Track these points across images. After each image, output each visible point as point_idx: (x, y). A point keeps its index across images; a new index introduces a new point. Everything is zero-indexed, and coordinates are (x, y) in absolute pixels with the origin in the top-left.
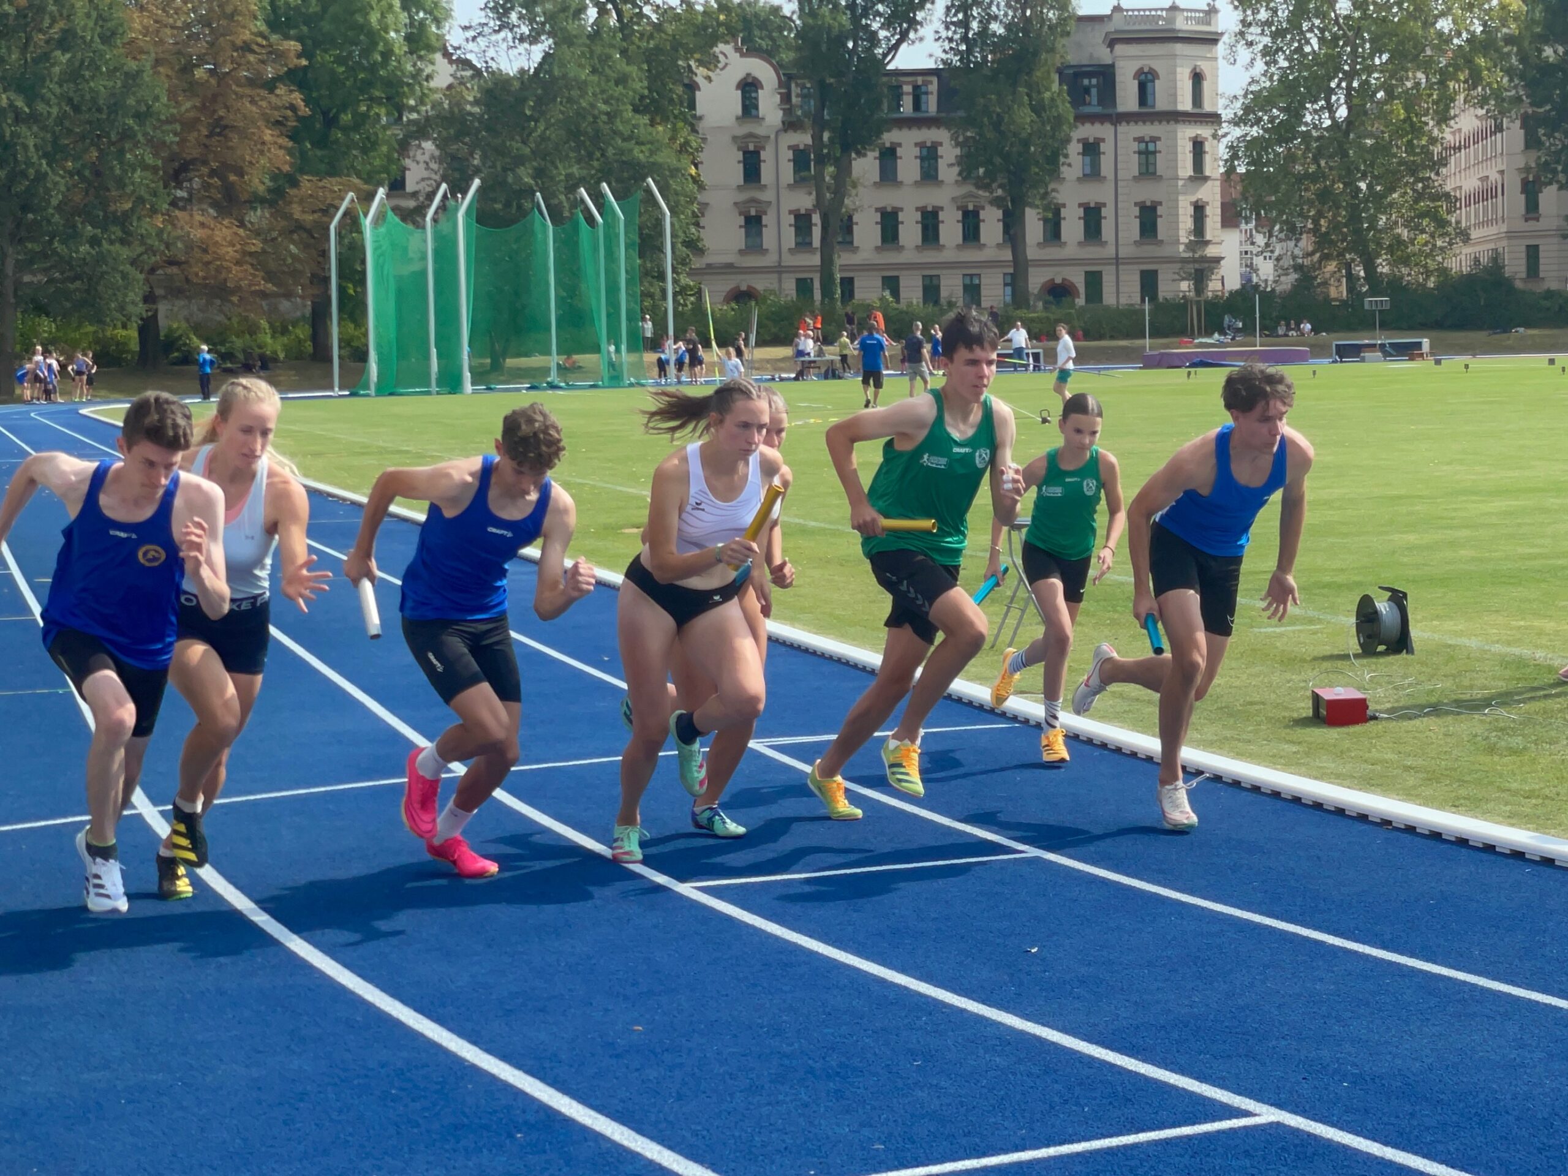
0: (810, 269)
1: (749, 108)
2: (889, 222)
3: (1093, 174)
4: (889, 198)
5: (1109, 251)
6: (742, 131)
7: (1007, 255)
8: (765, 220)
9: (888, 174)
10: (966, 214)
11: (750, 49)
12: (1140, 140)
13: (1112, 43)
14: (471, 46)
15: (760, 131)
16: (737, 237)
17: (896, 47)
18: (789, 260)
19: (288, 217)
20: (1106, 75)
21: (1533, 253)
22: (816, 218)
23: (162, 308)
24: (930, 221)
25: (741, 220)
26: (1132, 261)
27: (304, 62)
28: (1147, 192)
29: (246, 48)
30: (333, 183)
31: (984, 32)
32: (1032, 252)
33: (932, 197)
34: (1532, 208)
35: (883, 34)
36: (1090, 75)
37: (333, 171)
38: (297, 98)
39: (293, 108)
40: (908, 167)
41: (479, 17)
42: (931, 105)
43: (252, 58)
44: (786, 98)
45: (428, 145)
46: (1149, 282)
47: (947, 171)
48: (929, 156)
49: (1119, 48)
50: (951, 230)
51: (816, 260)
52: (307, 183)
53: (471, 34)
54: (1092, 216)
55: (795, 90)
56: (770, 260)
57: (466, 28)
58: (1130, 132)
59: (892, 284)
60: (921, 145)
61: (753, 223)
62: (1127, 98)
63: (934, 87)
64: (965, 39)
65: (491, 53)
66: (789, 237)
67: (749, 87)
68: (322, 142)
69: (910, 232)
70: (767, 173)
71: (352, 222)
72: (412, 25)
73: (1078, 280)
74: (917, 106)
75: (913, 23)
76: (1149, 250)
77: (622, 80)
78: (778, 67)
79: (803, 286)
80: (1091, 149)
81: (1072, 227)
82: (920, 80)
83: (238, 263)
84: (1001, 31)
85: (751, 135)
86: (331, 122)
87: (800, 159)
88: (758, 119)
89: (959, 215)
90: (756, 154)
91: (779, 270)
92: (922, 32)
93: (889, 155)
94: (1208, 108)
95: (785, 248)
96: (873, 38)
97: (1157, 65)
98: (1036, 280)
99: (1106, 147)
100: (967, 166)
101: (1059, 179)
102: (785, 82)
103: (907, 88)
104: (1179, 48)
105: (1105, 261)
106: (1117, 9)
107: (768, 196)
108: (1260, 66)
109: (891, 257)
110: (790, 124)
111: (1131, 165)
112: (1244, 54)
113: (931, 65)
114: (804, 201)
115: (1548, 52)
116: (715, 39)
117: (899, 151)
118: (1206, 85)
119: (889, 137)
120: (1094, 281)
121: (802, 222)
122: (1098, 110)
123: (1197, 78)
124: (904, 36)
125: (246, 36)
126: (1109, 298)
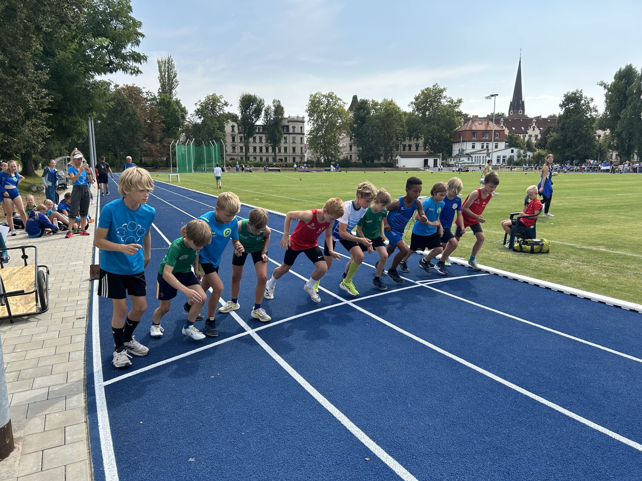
0: (243, 155)
1: (233, 130)
2: (255, 149)
3: (286, 142)
4: (255, 145)
5: (288, 154)
6: (232, 134)
7: (273, 154)
8: (236, 147)
9: (254, 141)
11: (233, 121)
12: (293, 137)
13: (288, 122)
14: (191, 118)
15: (235, 134)
16: (231, 150)
17: (256, 121)
18: (239, 154)
19: (162, 144)
20: (288, 127)
21: (351, 156)
22: (244, 148)
23: (143, 158)
24: (261, 149)
25: (232, 147)
26: (292, 156)
27: (165, 120)
28: (294, 145)
29: (156, 117)
30: (170, 139)
31: (270, 119)
32: (277, 154)
33: (261, 145)
34: (351, 149)
36: (285, 127)
37: (169, 137)
38: (164, 125)
39: (163, 127)
40: (258, 140)
41: (193, 114)
42: (261, 131)
44: (239, 129)
45: (184, 134)
46: (294, 159)
47: (264, 140)
48: (261, 139)
49: (290, 123)
50: (264, 150)
51: (244, 154)
52: (166, 139)
54: (286, 149)
57: (191, 115)
58: (291, 136)
59: (255, 158)
60: (260, 137)
61: (234, 148)
62: (291, 131)
63: (261, 128)
64: (267, 120)
65: (195, 119)
66: (239, 150)
67: (233, 127)
68: (167, 133)
69: (258, 150)
70: (236, 140)
71: (174, 147)
72: (182, 114)
73: (283, 158)
74: (259, 131)
75: (259, 118)
76: (294, 154)
77: (216, 125)
78: (237, 124)
79: (242, 158)
80: (285, 138)
81: (283, 150)
82: (259, 127)
83: (155, 151)
84: (272, 119)
86: (169, 129)
87: (241, 139)
88: (234, 132)
89: (265, 148)
90: (234, 137)
91: (238, 155)
93: (255, 138)
94: (303, 132)
95: (239, 152)
96: (253, 120)
97: (295, 125)
98: (278, 158)
99: (288, 138)
100: (267, 140)
101: (281, 142)
102: (239, 125)
103: (257, 128)
104: (299, 123)
105: (287, 156)
106: (289, 117)
107: (236, 144)
108: (312, 126)
109: (255, 154)
110: (239, 133)
111: (291, 141)
112: (310, 124)
113: (261, 124)
114: (242, 145)
115: (355, 125)
116: (228, 119)
118: (303, 129)
119: (255, 135)
120: (286, 159)
121: (241, 148)
122: (286, 132)
123: (301, 128)
126: (288, 161)
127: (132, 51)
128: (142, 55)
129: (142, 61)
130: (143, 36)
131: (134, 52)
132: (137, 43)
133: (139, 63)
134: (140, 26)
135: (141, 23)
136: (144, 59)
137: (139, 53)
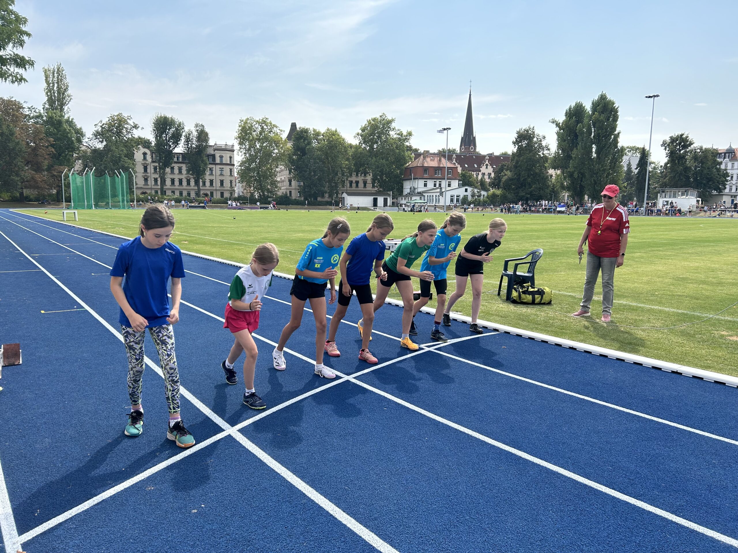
0: (158, 189)
1: (145, 158)
2: (173, 181)
3: (211, 174)
4: (172, 176)
5: (215, 188)
6: (143, 162)
7: (196, 188)
8: (148, 179)
9: (172, 172)
10: (187, 180)
11: (144, 147)
12: (220, 168)
13: (214, 151)
14: (90, 142)
15: (147, 163)
16: (143, 182)
17: (174, 148)
18: (153, 187)
19: (51, 173)
20: (214, 156)
21: (290, 192)
22: (159, 179)
23: (24, 190)
24: (181, 181)
25: (144, 179)
26: (219, 190)
27: (54, 143)
28: (222, 178)
29: (42, 139)
30: (62, 167)
31: (191, 146)
32: (201, 188)
33: (181, 177)
34: (290, 184)
35: (172, 145)
36: (211, 156)
37: (61, 165)
38: (53, 150)
39: (52, 152)
40: (176, 171)
41: (91, 136)
42: (181, 160)
43: (43, 141)
44: (152, 157)
45: (80, 161)
46: (222, 194)
47: (184, 171)
48: (180, 169)
49: (216, 151)
50: (185, 183)
51: (159, 187)
52: (56, 167)
53: (89, 140)
54: (211, 182)
55: (154, 155)
56: (150, 187)
57: (88, 138)
58: (218, 167)
59: (173, 192)
60: (179, 167)
61: (146, 180)
62: (218, 160)
63: (181, 156)
64: (188, 147)
65: (94, 143)
66: (153, 183)
67: (145, 154)
68: (58, 159)
69: (177, 183)
70: (148, 170)
71: (67, 176)
72: (77, 137)
74: (178, 160)
75: (178, 144)
76: (222, 188)
77: (122, 151)
78: (150, 151)
79: (156, 192)
80: (211, 169)
81: (208, 184)
82: (178, 155)
83: (41, 182)
84: (195, 146)
85: (145, 163)
86: (60, 155)
87: (155, 168)
88: (147, 160)
89: (186, 180)
90: (146, 167)
91: (151, 189)
92: (179, 146)
93: (172, 168)
94: (232, 163)
95: (152, 184)
96: (170, 146)
97: (223, 155)
98: (202, 192)
99: (214, 169)
100: (188, 171)
101: (205, 174)
102: (152, 153)
103: (176, 156)
104: (227, 152)
105: (214, 190)
106: (216, 144)
107: (149, 175)
108: (243, 156)
109: (173, 187)
110: (153, 162)
111: (219, 173)
112: (240, 154)
113: (181, 152)
114: (157, 176)
115: (294, 157)
116: (139, 144)
117: (174, 168)
118: (232, 159)
119: (173, 165)
120: (212, 193)
121: (156, 180)
122: (212, 162)
123: (231, 158)
124: (176, 147)
125: (42, 137)
126: (215, 197)
127: (14, 53)
128: (27, 59)
129: (27, 67)
130: (29, 35)
131: (17, 54)
132: (21, 43)
133: (23, 69)
134: (25, 23)
135: (26, 19)
136: (30, 64)
137: (23, 57)
